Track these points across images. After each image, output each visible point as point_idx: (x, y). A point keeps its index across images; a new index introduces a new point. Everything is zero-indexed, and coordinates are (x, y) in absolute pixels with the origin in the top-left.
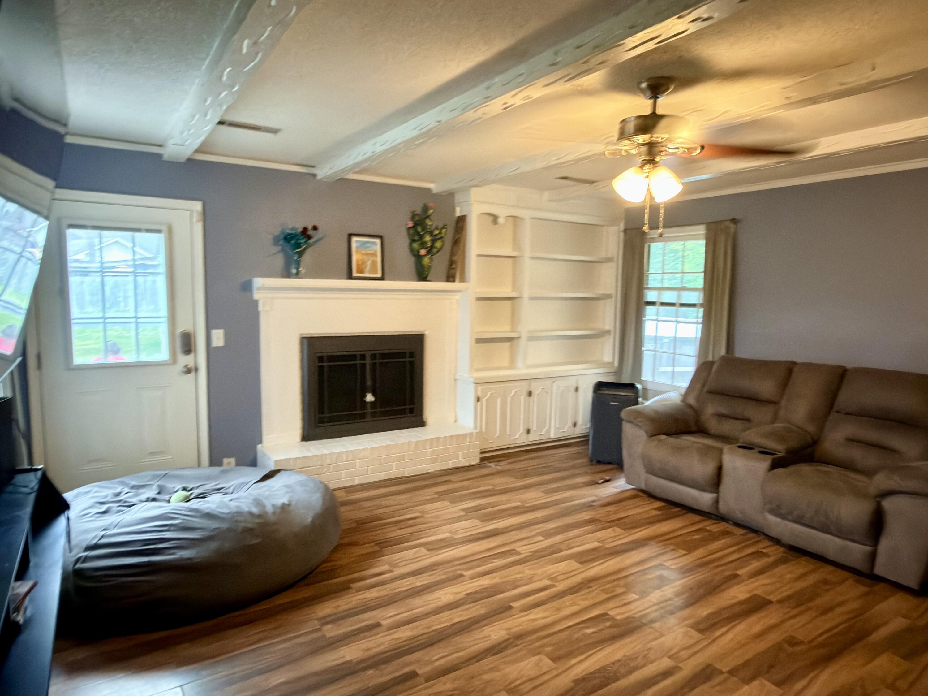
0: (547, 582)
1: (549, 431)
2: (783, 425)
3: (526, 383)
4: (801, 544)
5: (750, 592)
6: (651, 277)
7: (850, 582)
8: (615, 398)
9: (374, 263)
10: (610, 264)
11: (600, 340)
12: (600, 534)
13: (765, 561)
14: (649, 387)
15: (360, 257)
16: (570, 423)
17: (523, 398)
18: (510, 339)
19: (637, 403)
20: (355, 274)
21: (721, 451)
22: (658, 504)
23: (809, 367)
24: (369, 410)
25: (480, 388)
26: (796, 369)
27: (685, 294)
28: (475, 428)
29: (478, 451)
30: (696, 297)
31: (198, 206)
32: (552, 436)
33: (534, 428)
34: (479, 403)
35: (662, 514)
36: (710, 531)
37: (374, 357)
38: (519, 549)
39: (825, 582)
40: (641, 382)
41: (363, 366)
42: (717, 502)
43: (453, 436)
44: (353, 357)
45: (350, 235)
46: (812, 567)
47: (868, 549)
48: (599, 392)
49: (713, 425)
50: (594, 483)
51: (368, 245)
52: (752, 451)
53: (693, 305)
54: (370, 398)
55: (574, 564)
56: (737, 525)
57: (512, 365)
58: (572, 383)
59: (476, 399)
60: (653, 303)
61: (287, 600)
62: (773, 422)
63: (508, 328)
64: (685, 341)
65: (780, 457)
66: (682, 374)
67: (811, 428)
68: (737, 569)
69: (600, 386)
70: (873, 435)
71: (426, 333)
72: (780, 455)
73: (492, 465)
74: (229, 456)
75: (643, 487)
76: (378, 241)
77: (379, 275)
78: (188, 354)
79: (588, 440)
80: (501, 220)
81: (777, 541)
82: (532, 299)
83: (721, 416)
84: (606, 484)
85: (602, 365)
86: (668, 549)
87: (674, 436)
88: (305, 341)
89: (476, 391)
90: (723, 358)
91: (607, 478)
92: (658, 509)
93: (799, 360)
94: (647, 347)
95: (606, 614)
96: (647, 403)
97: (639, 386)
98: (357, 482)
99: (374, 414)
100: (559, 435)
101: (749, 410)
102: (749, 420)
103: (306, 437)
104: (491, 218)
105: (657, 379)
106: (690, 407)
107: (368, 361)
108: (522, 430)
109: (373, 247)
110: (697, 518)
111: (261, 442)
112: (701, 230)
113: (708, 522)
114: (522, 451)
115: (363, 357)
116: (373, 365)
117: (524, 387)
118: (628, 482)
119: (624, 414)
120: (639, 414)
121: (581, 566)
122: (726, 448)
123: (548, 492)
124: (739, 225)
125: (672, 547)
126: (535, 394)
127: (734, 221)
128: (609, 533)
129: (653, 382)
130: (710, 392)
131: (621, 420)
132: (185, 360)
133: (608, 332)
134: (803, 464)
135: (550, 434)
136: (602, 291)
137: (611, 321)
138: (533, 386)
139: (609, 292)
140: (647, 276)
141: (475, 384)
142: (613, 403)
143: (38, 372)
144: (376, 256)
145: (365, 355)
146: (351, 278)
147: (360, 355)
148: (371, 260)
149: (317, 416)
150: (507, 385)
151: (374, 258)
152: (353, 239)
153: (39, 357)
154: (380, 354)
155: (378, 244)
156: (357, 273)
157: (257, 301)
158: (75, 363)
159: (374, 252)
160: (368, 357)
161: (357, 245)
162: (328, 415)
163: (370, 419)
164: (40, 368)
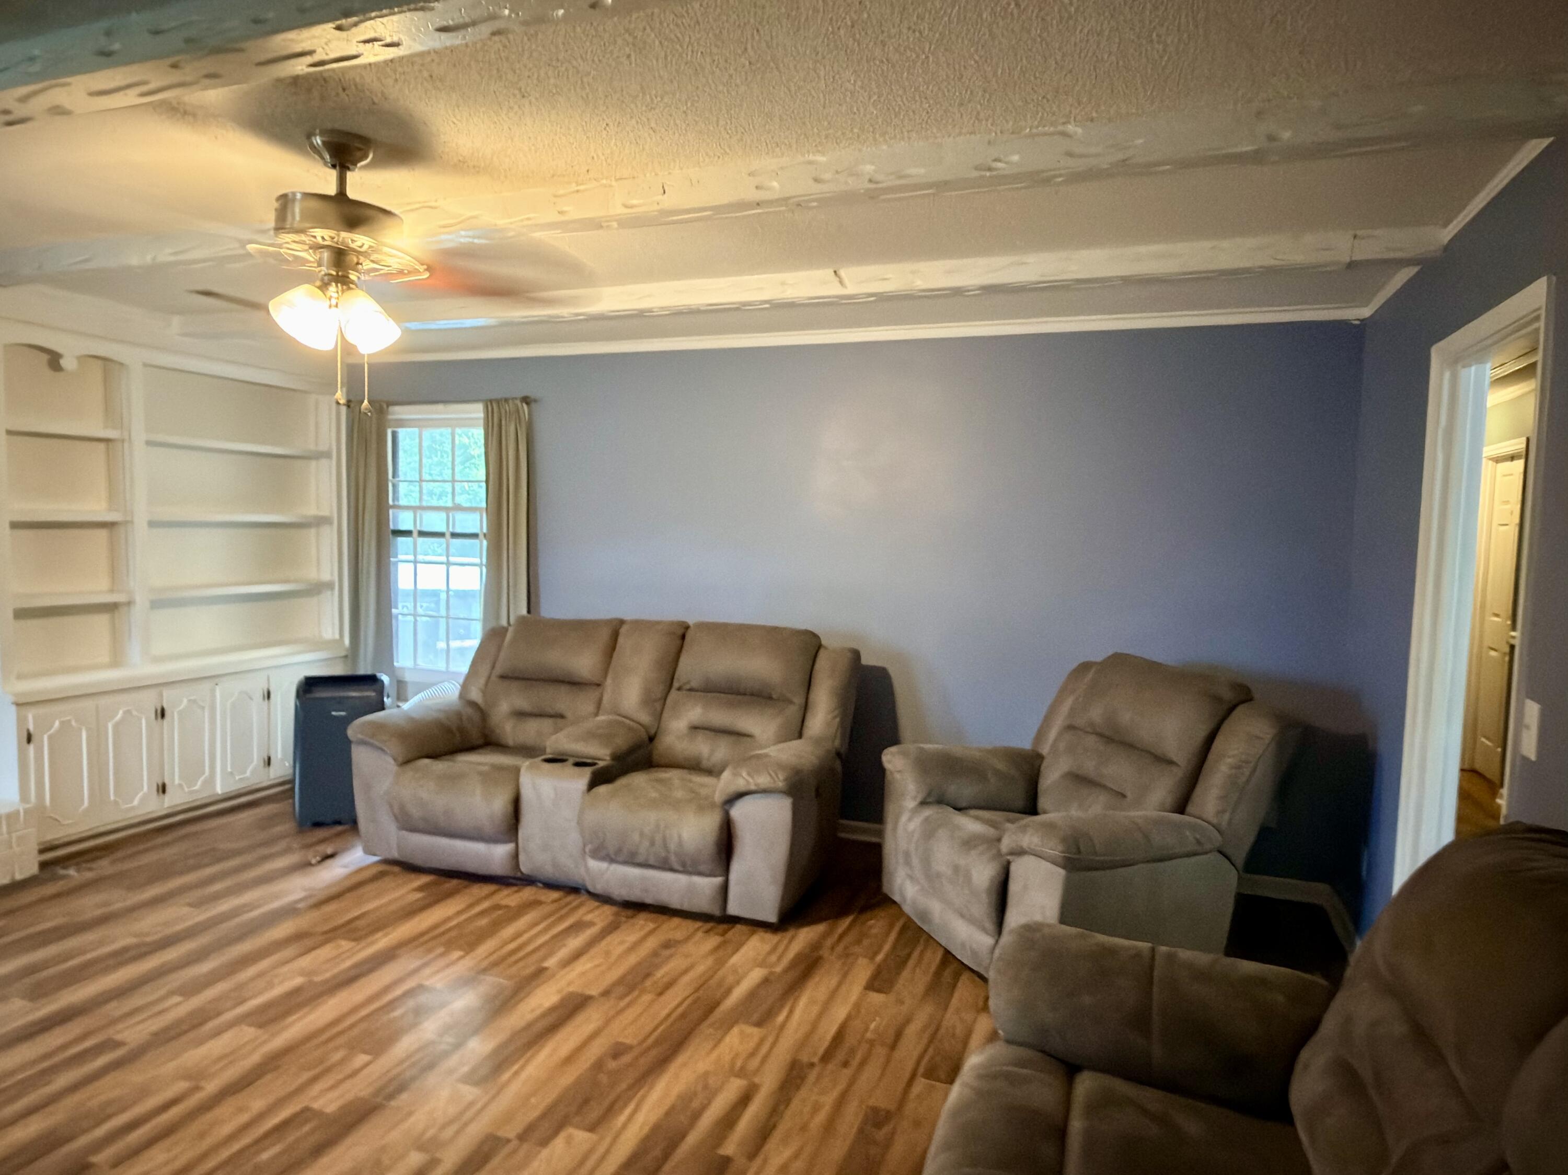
0: (183, 1085)
1: (211, 780)
2: (611, 717)
4: (635, 895)
5: (559, 992)
6: (403, 488)
7: (700, 934)
8: (340, 703)
10: (324, 462)
11: (314, 600)
12: (305, 962)
13: (589, 933)
14: (408, 677)
16: (256, 759)
17: (145, 722)
18: (111, 608)
19: (382, 707)
21: (517, 771)
22: (424, 879)
23: (641, 626)
26: (623, 630)
27: (459, 516)
28: (24, 797)
29: (34, 847)
30: (476, 522)
32: (219, 790)
33: (174, 780)
34: (31, 747)
35: (424, 898)
36: (507, 907)
38: (118, 1037)
39: (667, 945)
40: (391, 671)
42: (515, 856)
46: (651, 926)
47: (719, 880)
48: (308, 696)
49: (510, 731)
50: (306, 865)
52: (565, 764)
53: (475, 536)
55: (248, 1032)
56: (550, 885)
57: (116, 660)
58: (257, 685)
59: (25, 739)
60: (408, 533)
62: (597, 714)
63: (103, 583)
64: (464, 595)
65: (602, 768)
66: (462, 651)
67: (645, 717)
68: (545, 958)
69: (310, 685)
70: (720, 717)
72: (601, 764)
73: (72, 872)
75: (395, 854)
79: (293, 789)
80: (68, 363)
81: (604, 899)
82: (152, 524)
83: (521, 715)
84: (329, 862)
85: (318, 644)
86: (431, 956)
87: (444, 757)
89: (21, 720)
90: (522, 621)
91: (329, 851)
92: (420, 889)
93: (627, 617)
94: (401, 609)
95: (306, 1109)
96: (406, 706)
97: (385, 679)
100: (233, 786)
101: (562, 700)
102: (562, 716)
104: (45, 357)
105: (421, 663)
106: (473, 704)
108: (146, 787)
110: (488, 888)
112: (477, 411)
113: (506, 891)
117: (149, 701)
118: (368, 851)
119: (352, 731)
120: (380, 727)
121: (260, 1032)
122: (525, 764)
123: (198, 904)
124: (533, 405)
125: (441, 950)
126: (173, 715)
127: (526, 400)
128: (326, 952)
129: (416, 669)
130: (503, 677)
131: (349, 742)
133: (329, 586)
134: (634, 774)
135: (214, 787)
136: (311, 511)
137: (332, 566)
138: (168, 698)
139: (325, 512)
140: (394, 486)
141: (18, 705)
142: (334, 713)
150: (102, 701)
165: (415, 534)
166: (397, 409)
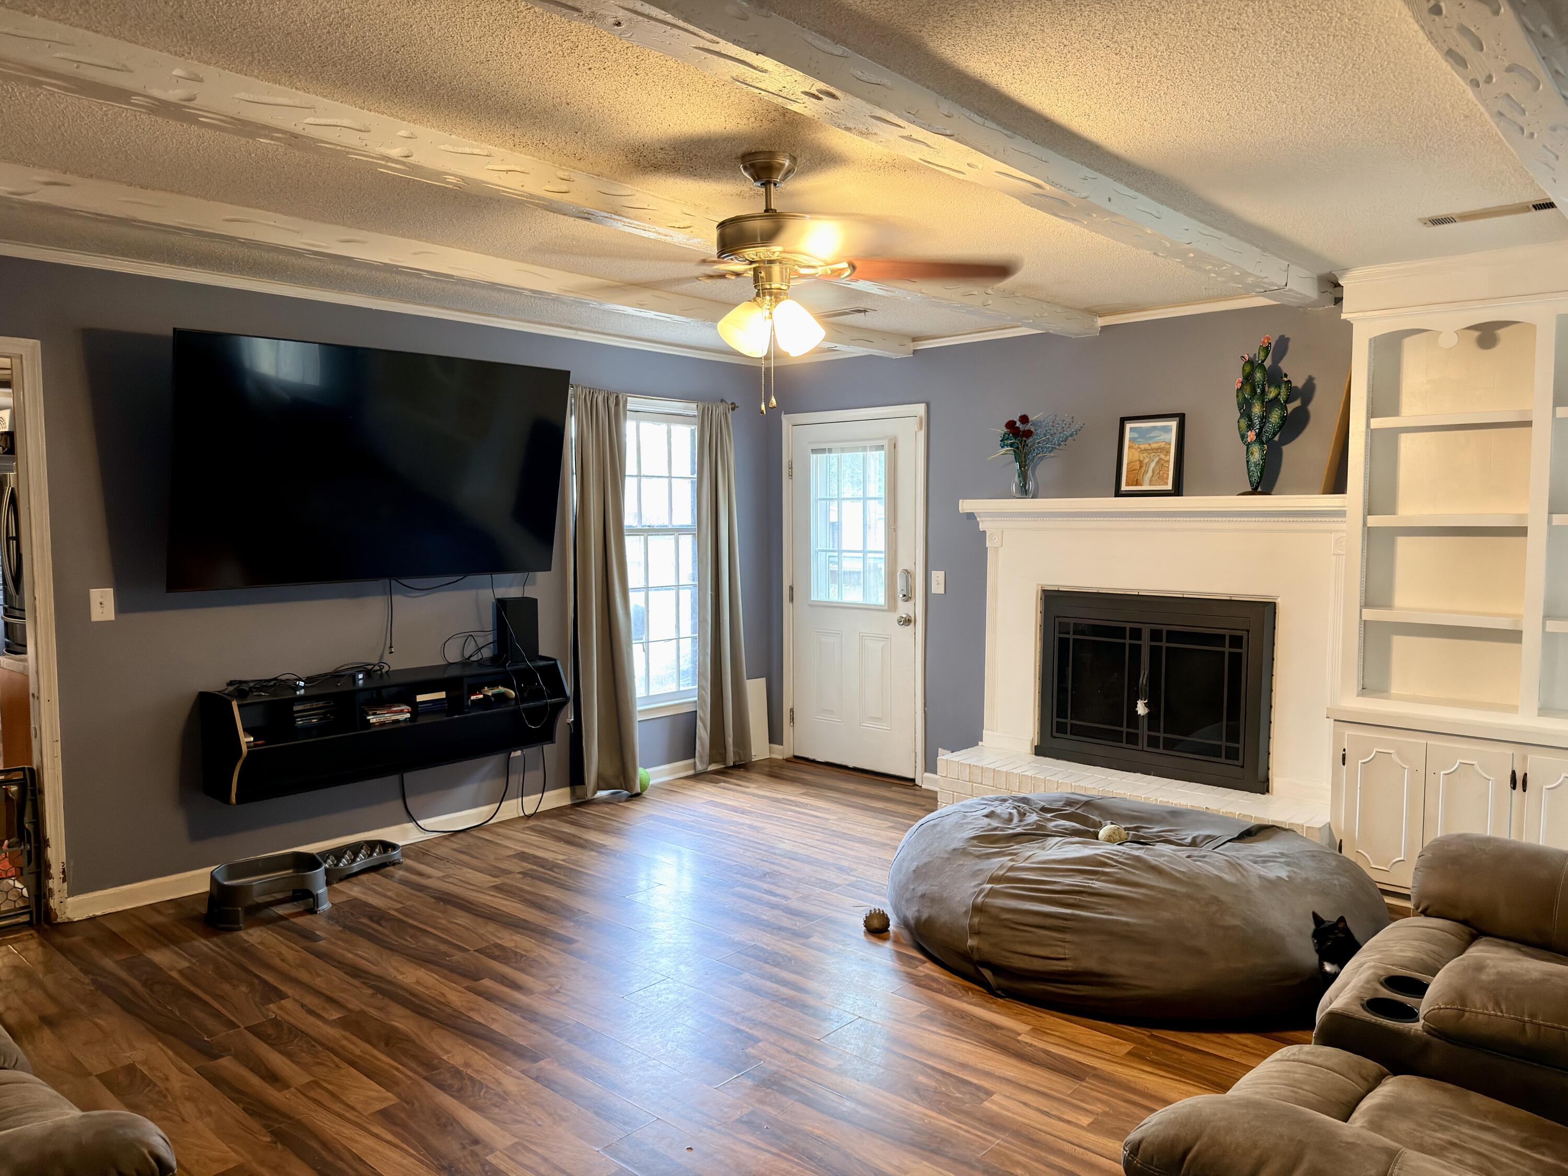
3: (1508, 750)
9: (1161, 464)
15: (1137, 455)
17: (1494, 786)
20: (1124, 487)
24: (1144, 731)
25: (1349, 733)
28: (1335, 821)
31: (922, 410)
34: (1345, 767)
37: (1155, 635)
41: (1136, 651)
44: (1119, 632)
45: (1123, 421)
51: (1154, 434)
54: (1141, 708)
59: (1339, 758)
71: (1279, 601)
76: (1173, 424)
77: (1169, 487)
78: (907, 600)
80: (1444, 341)
88: (1044, 597)
89: (1337, 738)
99: (1153, 741)
103: (1040, 751)
107: (1145, 643)
109: (1164, 437)
111: (981, 739)
115: (1136, 634)
116: (1155, 652)
117: (1508, 760)
132: (904, 608)
138: (1537, 765)
141: (1337, 721)
143: (791, 605)
144: (1168, 452)
145: (1140, 630)
146: (1118, 493)
147: (1131, 629)
148: (1156, 460)
149: (1055, 720)
150: (1433, 742)
151: (1162, 456)
152: (1128, 426)
153: (791, 588)
154: (1169, 633)
155: (1171, 430)
156: (1127, 484)
157: (984, 532)
158: (814, 598)
159: (1163, 445)
160: (1146, 635)
161: (1136, 435)
162: (1074, 722)
163: (1146, 748)
164: (792, 600)
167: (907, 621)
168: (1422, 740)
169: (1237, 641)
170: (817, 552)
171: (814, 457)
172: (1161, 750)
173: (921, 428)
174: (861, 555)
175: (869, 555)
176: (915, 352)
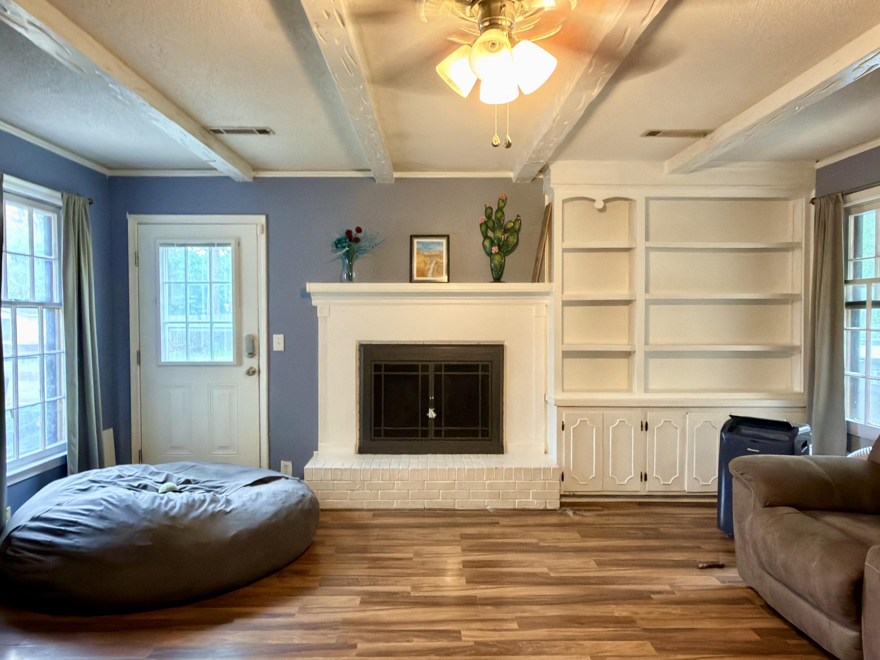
1: (680, 480)
3: (639, 411)
8: (756, 442)
9: (438, 265)
10: (794, 252)
15: (422, 258)
17: (635, 429)
18: (625, 354)
20: (415, 278)
21: (866, 553)
24: (432, 428)
25: (565, 412)
28: (559, 460)
29: (558, 492)
31: (262, 219)
32: (687, 487)
34: (564, 431)
37: (438, 368)
41: (425, 379)
43: (521, 469)
44: (414, 367)
45: (412, 237)
50: (692, 565)
51: (432, 246)
54: (431, 414)
59: (561, 427)
60: (862, 304)
61: (163, 617)
63: (623, 340)
71: (506, 344)
73: (571, 513)
74: (287, 460)
76: (444, 241)
77: (444, 278)
78: (252, 357)
80: (597, 204)
82: (651, 302)
84: (714, 570)
88: (362, 349)
89: (559, 416)
98: (395, 506)
99: (438, 433)
100: (696, 489)
103: (362, 450)
105: (872, 422)
107: (431, 374)
108: (633, 473)
109: (439, 248)
111: (317, 449)
114: (632, 503)
115: (425, 368)
116: (438, 377)
117: (637, 416)
122: (872, 550)
126: (654, 429)
132: (249, 363)
133: (799, 349)
135: (682, 484)
136: (788, 290)
137: (801, 334)
138: (651, 417)
139: (797, 291)
140: (855, 264)
141: (558, 407)
142: (748, 449)
143: (138, 366)
144: (441, 258)
145: (427, 366)
146: (411, 281)
147: (422, 365)
148: (435, 262)
149: (373, 428)
150: (606, 412)
151: (438, 260)
152: (416, 241)
153: (139, 354)
154: (446, 366)
155: (443, 244)
156: (418, 276)
157: (316, 308)
158: (163, 360)
159: (438, 253)
160: (431, 370)
161: (421, 246)
162: (385, 428)
163: (434, 438)
164: (140, 363)
165: (869, 304)
166: (852, 196)
167: (251, 372)
168: (599, 412)
169: (485, 368)
170: (164, 324)
171: (161, 249)
172: (443, 438)
173: (263, 233)
174: (184, 325)
175: (191, 325)
176: (255, 178)
